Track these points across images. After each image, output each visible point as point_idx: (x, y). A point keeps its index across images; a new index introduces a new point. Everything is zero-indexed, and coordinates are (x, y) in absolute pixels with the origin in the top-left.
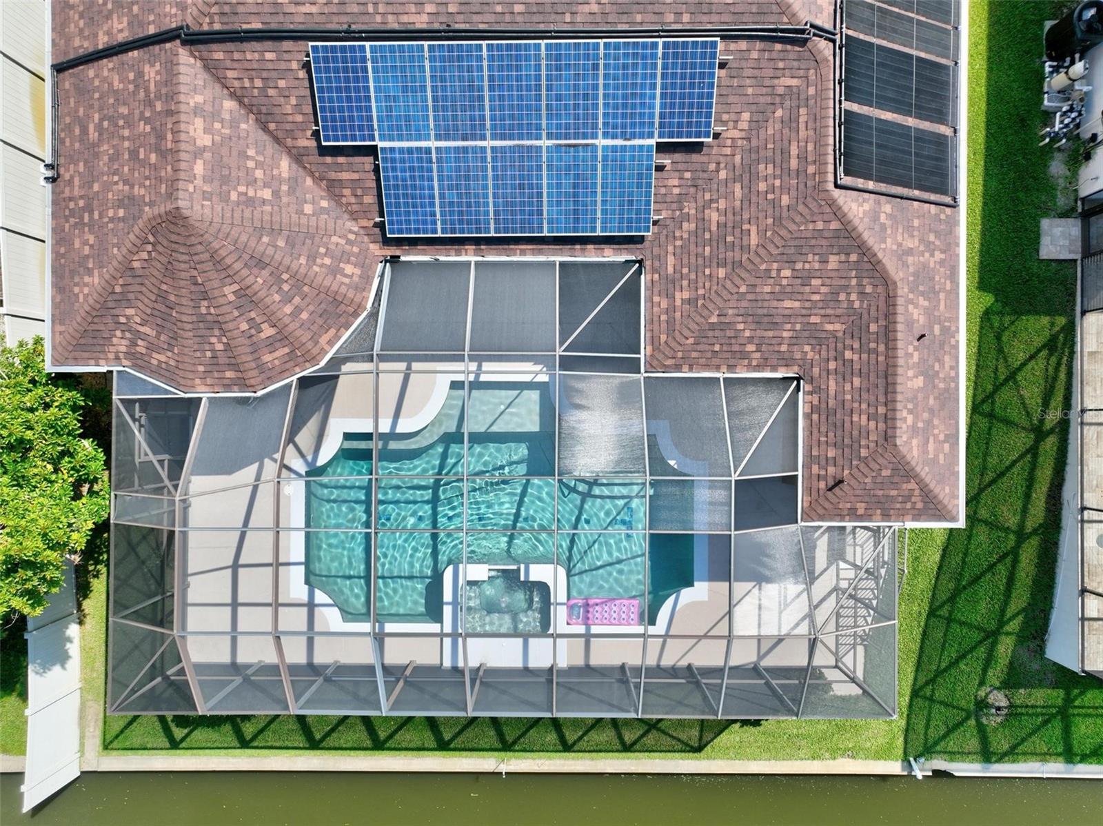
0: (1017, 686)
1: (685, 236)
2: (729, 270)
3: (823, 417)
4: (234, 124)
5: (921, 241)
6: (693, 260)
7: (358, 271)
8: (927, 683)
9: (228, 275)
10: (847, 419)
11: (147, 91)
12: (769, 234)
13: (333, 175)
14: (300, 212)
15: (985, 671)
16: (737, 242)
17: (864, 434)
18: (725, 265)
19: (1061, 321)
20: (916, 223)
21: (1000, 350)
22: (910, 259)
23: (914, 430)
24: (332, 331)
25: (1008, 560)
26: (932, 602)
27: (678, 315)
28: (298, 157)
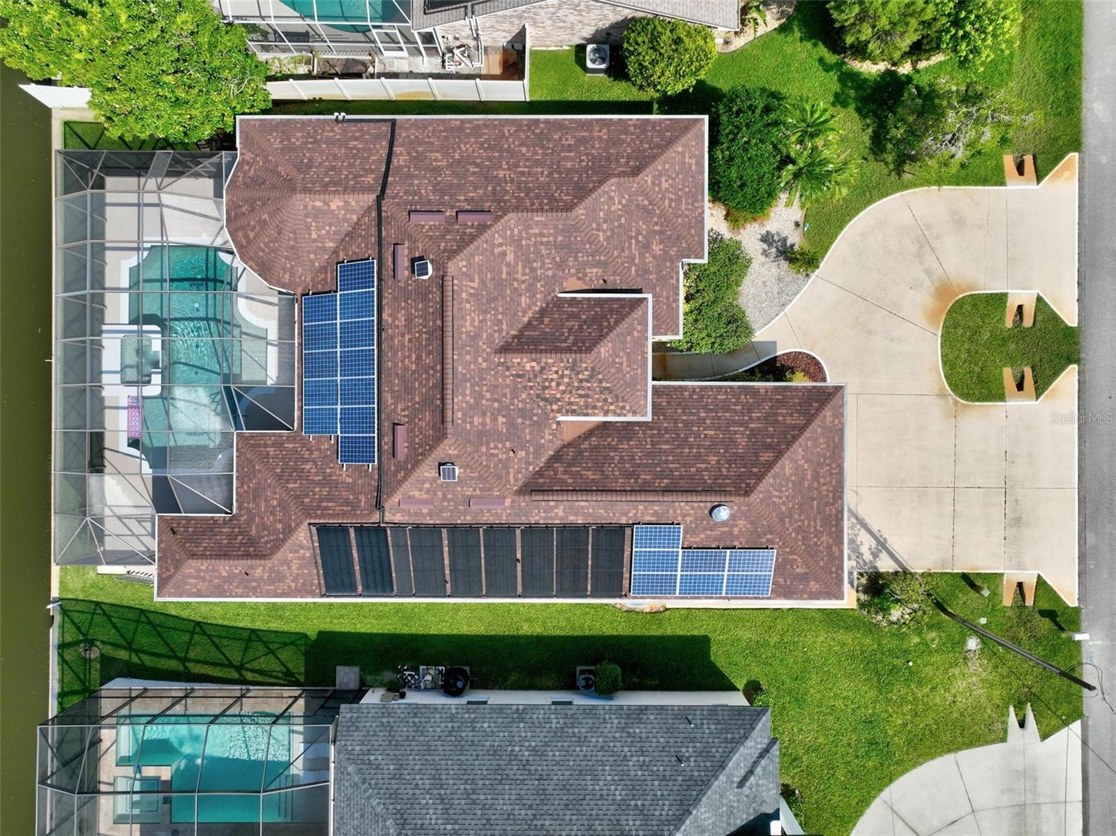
0: (101, 663)
3: (210, 526)
4: (345, 220)
5: (298, 575)
6: (289, 456)
7: (287, 281)
8: (103, 610)
9: (272, 215)
10: (207, 537)
11: (363, 176)
13: (329, 269)
14: (309, 252)
15: (110, 644)
16: (292, 478)
17: (197, 545)
18: (281, 472)
19: (302, 679)
20: (306, 571)
21: (286, 644)
22: (286, 568)
23: (199, 571)
24: (256, 267)
25: (170, 654)
26: (148, 611)
27: (262, 449)
28: (336, 252)
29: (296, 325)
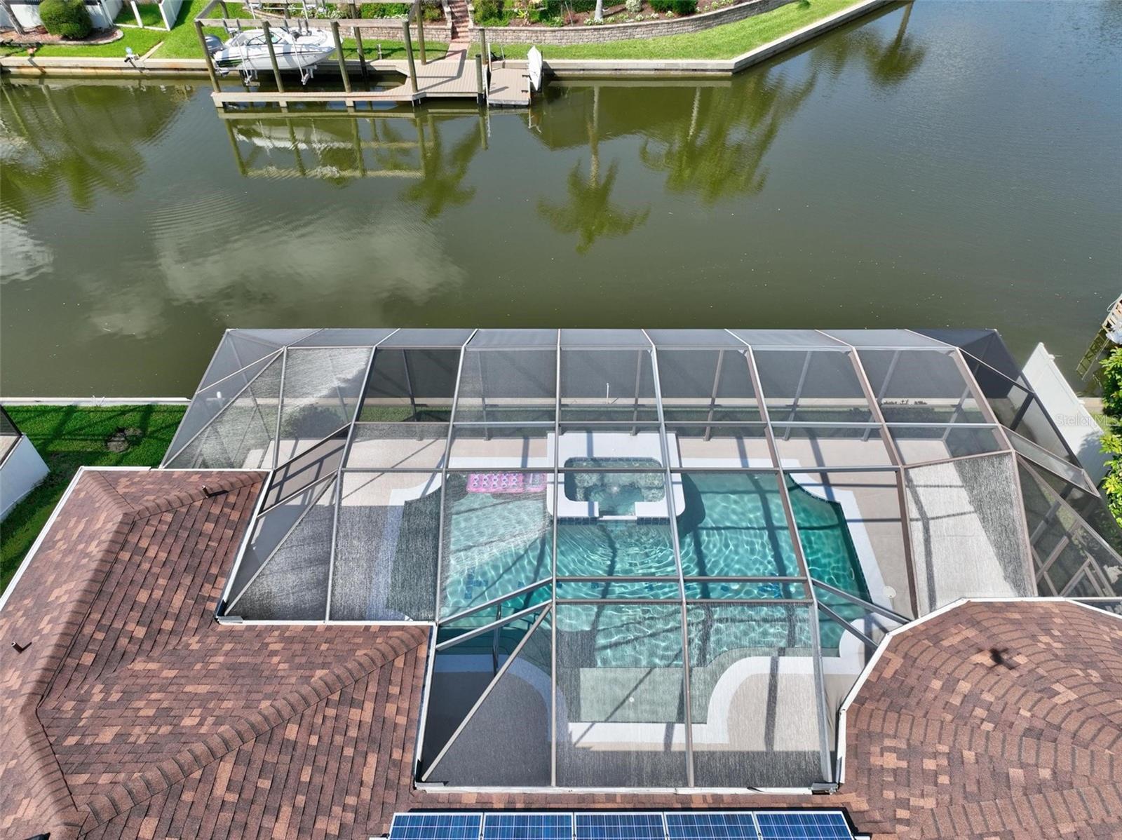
1: (337, 810)
2: (278, 732)
3: (204, 567)
6: (333, 766)
7: (876, 761)
10: (174, 557)
12: (197, 775)
16: (254, 776)
17: (159, 537)
18: (285, 742)
24: (888, 673)
27: (372, 689)
29: (743, 791)
